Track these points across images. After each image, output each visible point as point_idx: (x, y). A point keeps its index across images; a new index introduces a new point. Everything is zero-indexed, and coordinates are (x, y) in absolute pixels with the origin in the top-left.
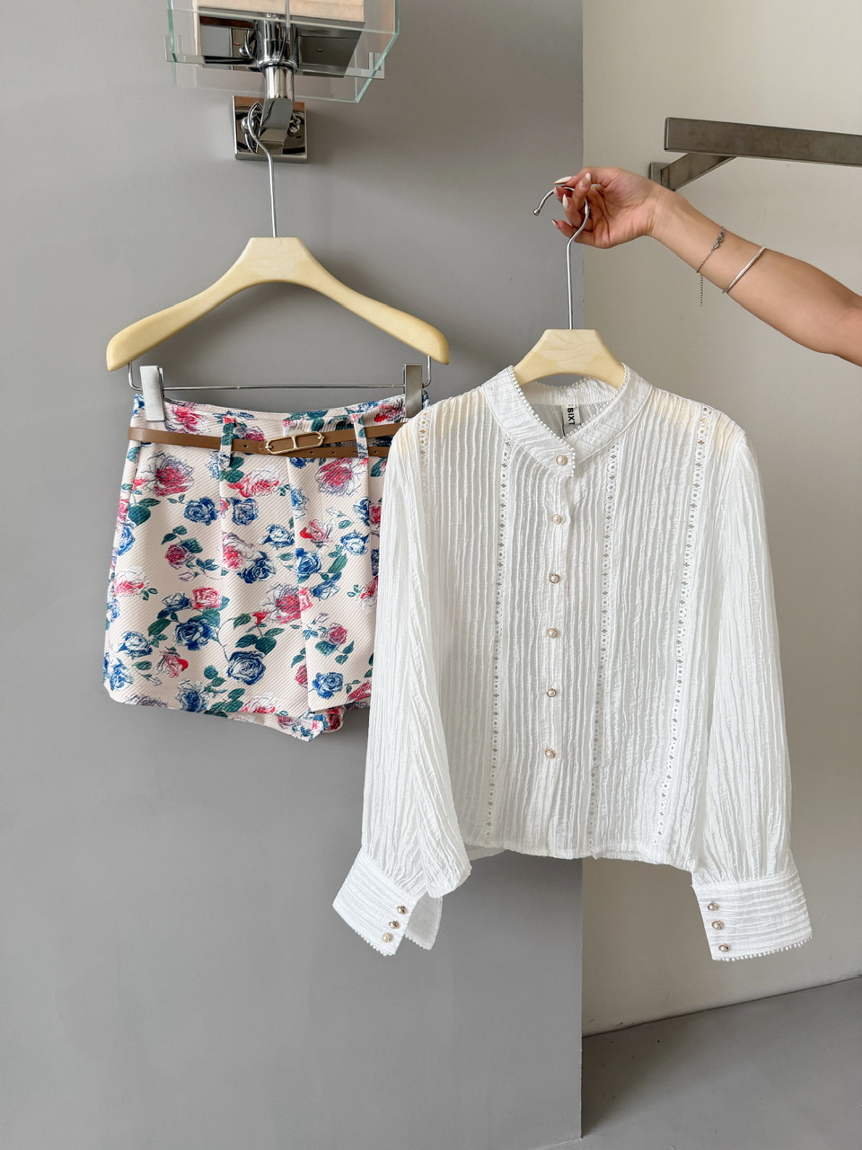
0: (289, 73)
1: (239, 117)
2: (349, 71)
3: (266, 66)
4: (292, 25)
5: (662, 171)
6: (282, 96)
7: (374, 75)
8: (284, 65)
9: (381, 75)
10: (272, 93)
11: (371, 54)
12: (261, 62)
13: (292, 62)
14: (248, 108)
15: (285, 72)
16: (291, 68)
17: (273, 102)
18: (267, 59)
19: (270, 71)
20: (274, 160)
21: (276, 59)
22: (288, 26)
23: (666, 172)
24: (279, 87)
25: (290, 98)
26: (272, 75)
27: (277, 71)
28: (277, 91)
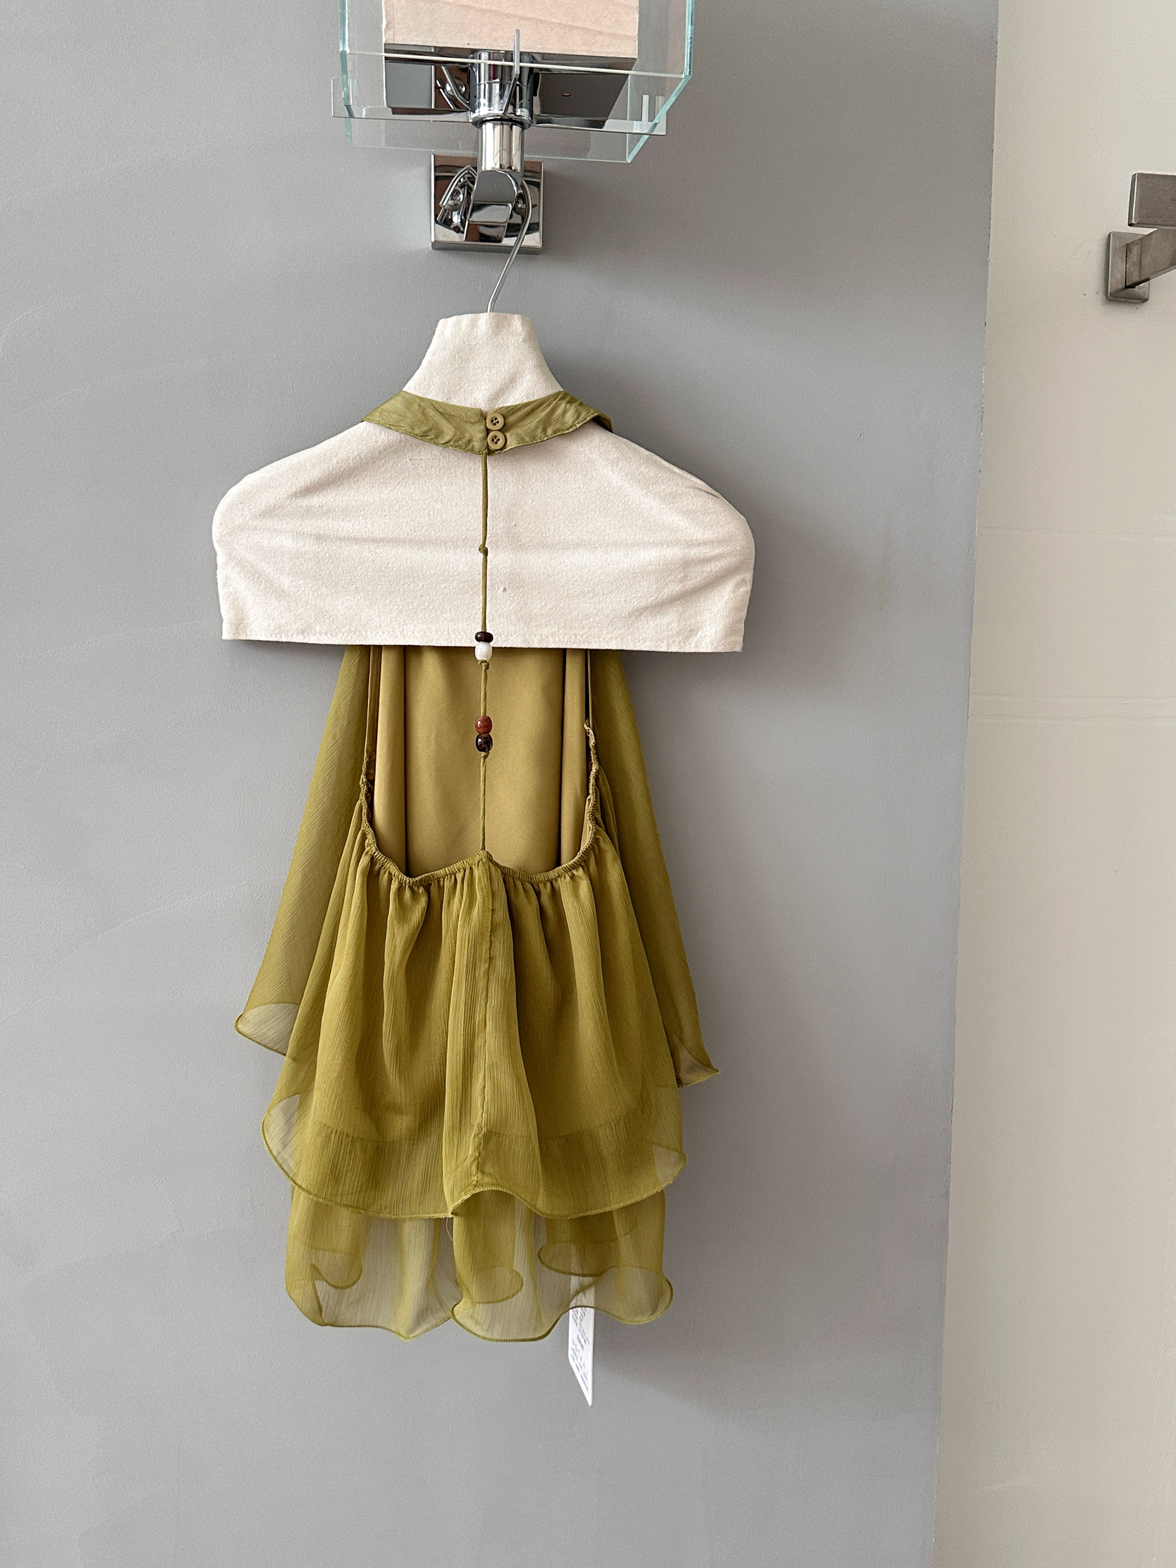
0: (516, 129)
1: (441, 182)
2: (611, 125)
4: (521, 68)
5: (1128, 248)
6: (505, 163)
7: (652, 131)
8: (510, 120)
9: (661, 130)
10: (490, 161)
11: (646, 98)
12: (473, 115)
13: (522, 113)
14: (455, 168)
15: (511, 128)
16: (521, 124)
17: (493, 172)
18: (483, 111)
19: (488, 127)
21: (497, 110)
22: (516, 71)
23: (1135, 250)
24: (501, 151)
25: (517, 165)
26: (491, 134)
27: (498, 128)
28: (497, 158)
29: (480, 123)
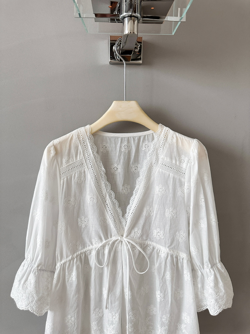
1: (112, 45)
3: (124, 17)
7: (181, 20)
9: (184, 20)
11: (179, 9)
13: (138, 15)
14: (116, 41)
17: (127, 35)
20: (127, 64)
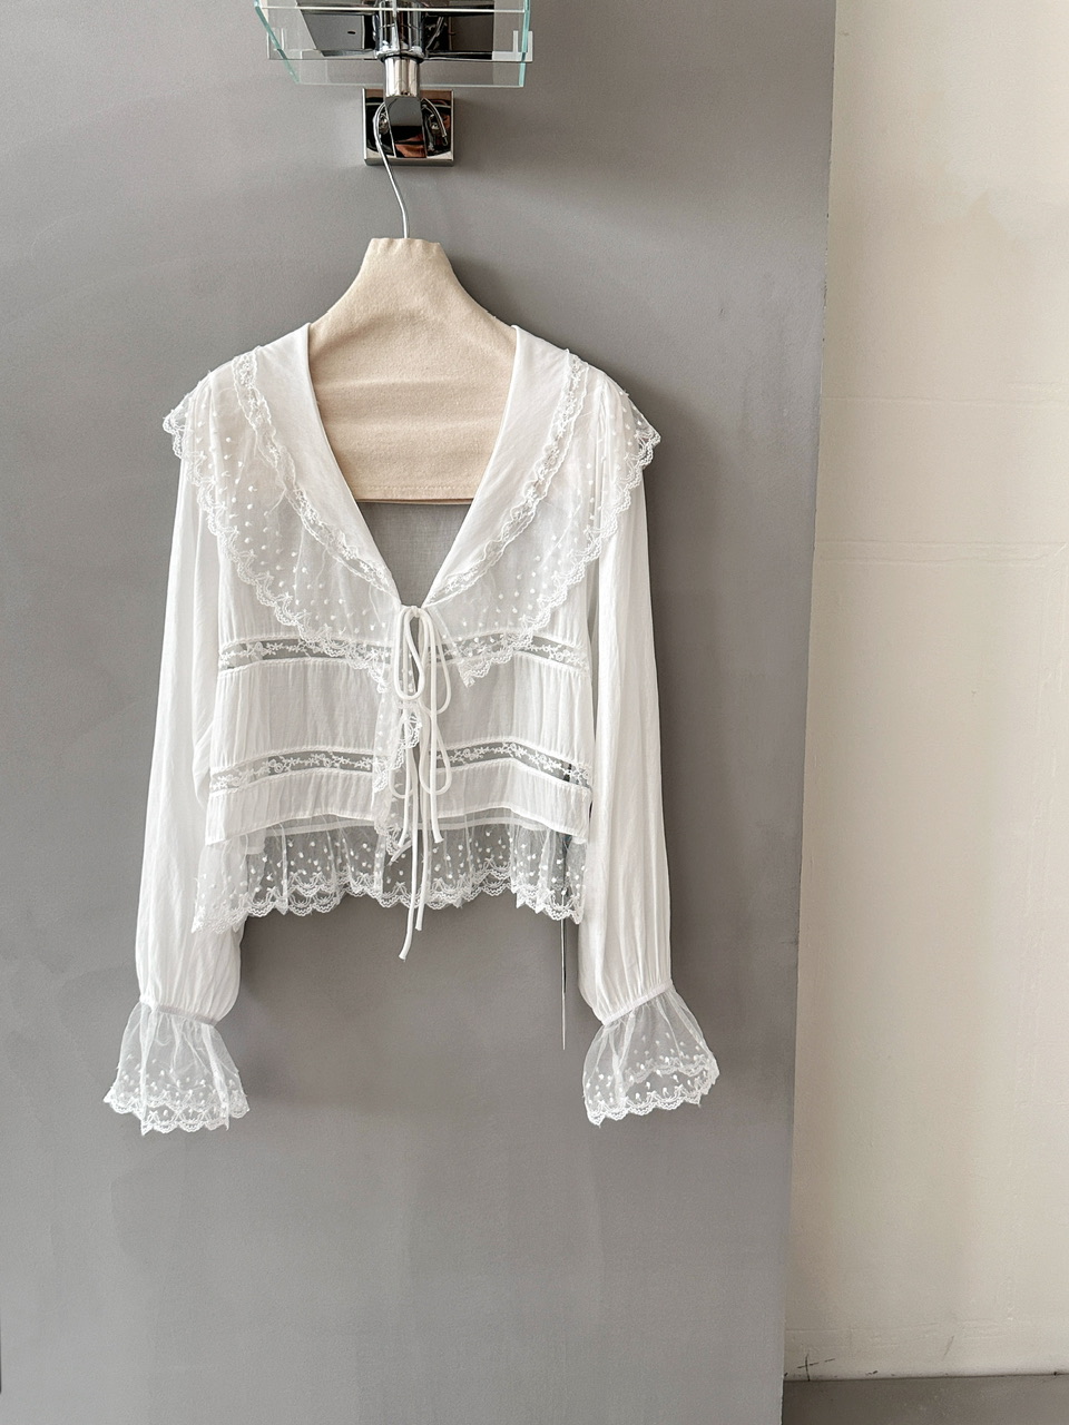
0: (412, 63)
2: (496, 56)
8: (406, 55)
10: (392, 89)
19: (389, 62)
21: (395, 48)
24: (401, 81)
25: (414, 92)
26: (392, 68)
27: (397, 62)
28: (398, 88)
29: (383, 58)
